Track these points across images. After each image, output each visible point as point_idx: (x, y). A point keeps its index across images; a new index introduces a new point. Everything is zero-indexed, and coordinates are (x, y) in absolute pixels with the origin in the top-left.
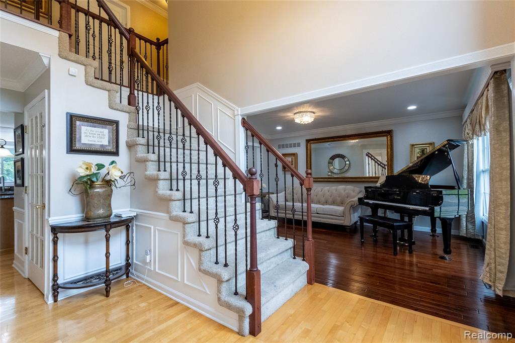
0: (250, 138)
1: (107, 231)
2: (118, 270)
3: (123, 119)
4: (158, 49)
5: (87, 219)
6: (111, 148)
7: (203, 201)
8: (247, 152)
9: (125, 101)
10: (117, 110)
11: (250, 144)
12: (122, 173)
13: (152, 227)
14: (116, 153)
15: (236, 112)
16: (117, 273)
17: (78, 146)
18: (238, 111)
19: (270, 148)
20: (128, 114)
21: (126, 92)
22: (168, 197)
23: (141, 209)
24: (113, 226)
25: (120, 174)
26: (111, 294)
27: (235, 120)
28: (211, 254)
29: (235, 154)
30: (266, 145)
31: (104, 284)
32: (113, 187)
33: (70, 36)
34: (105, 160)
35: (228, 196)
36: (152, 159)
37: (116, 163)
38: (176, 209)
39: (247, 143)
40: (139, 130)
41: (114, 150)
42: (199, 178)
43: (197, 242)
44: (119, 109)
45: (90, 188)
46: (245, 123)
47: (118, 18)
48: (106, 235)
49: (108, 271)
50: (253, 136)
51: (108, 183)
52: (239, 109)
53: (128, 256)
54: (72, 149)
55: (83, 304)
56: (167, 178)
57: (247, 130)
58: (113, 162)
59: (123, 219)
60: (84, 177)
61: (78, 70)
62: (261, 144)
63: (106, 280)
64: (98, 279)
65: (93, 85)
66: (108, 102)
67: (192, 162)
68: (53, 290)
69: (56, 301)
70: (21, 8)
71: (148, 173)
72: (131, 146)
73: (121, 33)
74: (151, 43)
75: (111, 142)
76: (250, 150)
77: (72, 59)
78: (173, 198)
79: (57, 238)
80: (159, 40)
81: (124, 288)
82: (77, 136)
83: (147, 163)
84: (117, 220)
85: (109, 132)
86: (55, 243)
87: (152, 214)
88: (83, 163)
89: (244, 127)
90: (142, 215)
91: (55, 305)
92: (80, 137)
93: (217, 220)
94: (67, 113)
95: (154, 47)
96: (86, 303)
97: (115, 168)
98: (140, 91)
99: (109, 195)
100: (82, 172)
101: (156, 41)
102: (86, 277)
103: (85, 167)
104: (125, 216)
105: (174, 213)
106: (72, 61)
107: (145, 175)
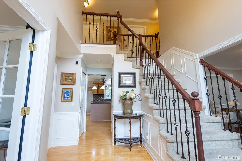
0: (208, 71)
1: (130, 120)
2: (136, 139)
3: (138, 72)
4: (156, 38)
5: (124, 114)
6: (133, 85)
7: (168, 111)
8: (206, 81)
9: (138, 64)
10: (135, 68)
11: (208, 75)
12: (136, 95)
13: (148, 122)
14: (135, 86)
15: (195, 57)
16: (135, 140)
17: (122, 85)
18: (196, 56)
19: (225, 77)
20: (139, 69)
21: (139, 60)
22: (152, 107)
23: (145, 112)
24: (132, 118)
25: (135, 95)
26: (132, 150)
27: (195, 62)
28: (174, 146)
29: (197, 83)
30: (221, 75)
31: (129, 144)
32: (133, 101)
33: (119, 45)
34: (129, 89)
35: (181, 110)
36: (147, 88)
37: (133, 90)
38: (156, 114)
39: (206, 75)
40: (144, 75)
41: (134, 85)
42: (165, 97)
43: (165, 136)
44: (136, 68)
45: (124, 101)
46: (202, 62)
47: (135, 32)
48: (130, 122)
49: (130, 138)
50: (210, 70)
51: (131, 99)
52: (197, 54)
53: (141, 133)
54: (120, 86)
55: (122, 150)
56: (153, 98)
57: (205, 66)
58: (132, 90)
59: (137, 115)
60: (122, 96)
61: (122, 56)
62: (217, 74)
63: (130, 143)
64: (128, 140)
65: (126, 60)
66: (132, 66)
67: (169, 89)
68: (114, 140)
69: (115, 145)
70: (110, 42)
71: (145, 95)
72: (140, 83)
73: (136, 37)
74: (152, 36)
75: (133, 82)
76: (209, 80)
77: (120, 53)
78: (154, 108)
79: (115, 120)
80: (156, 34)
81: (138, 149)
82: (121, 81)
83: (145, 90)
84: (135, 115)
85: (132, 78)
86: (115, 121)
87: (148, 115)
88: (122, 91)
89: (202, 65)
90: (146, 115)
91: (114, 146)
92: (122, 81)
93: (176, 124)
94: (118, 73)
95: (154, 38)
96: (123, 150)
97: (133, 93)
98: (146, 58)
99: (131, 104)
100: (122, 95)
101: (154, 35)
102: (125, 138)
103: (122, 92)
104: (138, 114)
105: (155, 116)
106: (120, 54)
107: (145, 96)
